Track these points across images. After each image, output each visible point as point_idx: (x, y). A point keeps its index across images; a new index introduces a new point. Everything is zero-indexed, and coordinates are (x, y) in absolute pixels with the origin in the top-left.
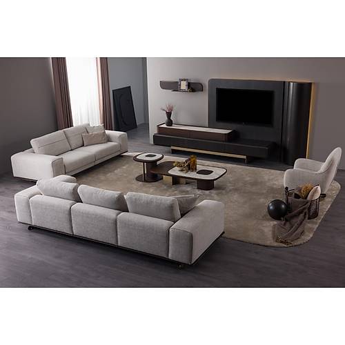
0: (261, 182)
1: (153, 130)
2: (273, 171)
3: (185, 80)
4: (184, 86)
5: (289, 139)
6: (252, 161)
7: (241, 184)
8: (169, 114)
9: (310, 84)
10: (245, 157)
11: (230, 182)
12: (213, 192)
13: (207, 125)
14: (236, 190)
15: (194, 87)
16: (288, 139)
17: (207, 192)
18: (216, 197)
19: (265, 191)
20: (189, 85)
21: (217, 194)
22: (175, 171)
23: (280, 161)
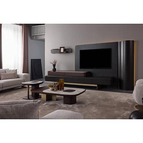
0: (110, 99)
4: (62, 50)
7: (96, 100)
8: (54, 65)
9: (133, 41)
10: (96, 86)
11: (88, 99)
12: (75, 105)
13: (74, 70)
17: (71, 106)
23: (118, 88)
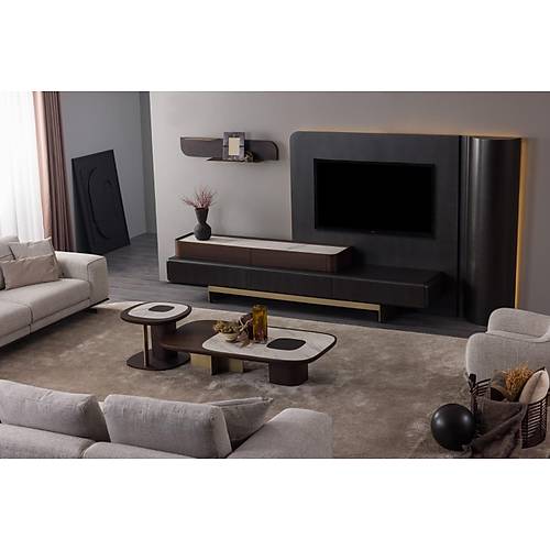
0: (416, 365)
1: (167, 250)
2: (440, 338)
3: (237, 135)
4: (235, 147)
5: (475, 264)
6: (394, 316)
7: (369, 370)
8: (202, 213)
9: (518, 141)
10: (377, 308)
11: (344, 366)
12: (307, 388)
13: (290, 235)
14: (359, 383)
15: (258, 151)
16: (473, 265)
17: (293, 390)
18: (313, 400)
19: (423, 385)
20: (247, 146)
21: (316, 394)
22: (219, 344)
23: (458, 316)
